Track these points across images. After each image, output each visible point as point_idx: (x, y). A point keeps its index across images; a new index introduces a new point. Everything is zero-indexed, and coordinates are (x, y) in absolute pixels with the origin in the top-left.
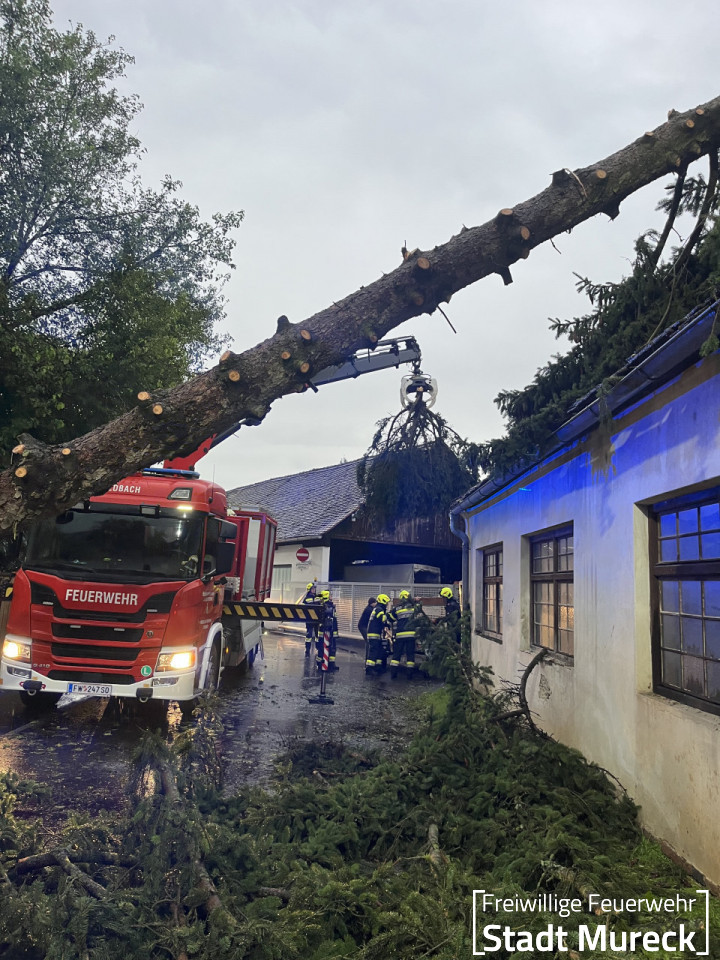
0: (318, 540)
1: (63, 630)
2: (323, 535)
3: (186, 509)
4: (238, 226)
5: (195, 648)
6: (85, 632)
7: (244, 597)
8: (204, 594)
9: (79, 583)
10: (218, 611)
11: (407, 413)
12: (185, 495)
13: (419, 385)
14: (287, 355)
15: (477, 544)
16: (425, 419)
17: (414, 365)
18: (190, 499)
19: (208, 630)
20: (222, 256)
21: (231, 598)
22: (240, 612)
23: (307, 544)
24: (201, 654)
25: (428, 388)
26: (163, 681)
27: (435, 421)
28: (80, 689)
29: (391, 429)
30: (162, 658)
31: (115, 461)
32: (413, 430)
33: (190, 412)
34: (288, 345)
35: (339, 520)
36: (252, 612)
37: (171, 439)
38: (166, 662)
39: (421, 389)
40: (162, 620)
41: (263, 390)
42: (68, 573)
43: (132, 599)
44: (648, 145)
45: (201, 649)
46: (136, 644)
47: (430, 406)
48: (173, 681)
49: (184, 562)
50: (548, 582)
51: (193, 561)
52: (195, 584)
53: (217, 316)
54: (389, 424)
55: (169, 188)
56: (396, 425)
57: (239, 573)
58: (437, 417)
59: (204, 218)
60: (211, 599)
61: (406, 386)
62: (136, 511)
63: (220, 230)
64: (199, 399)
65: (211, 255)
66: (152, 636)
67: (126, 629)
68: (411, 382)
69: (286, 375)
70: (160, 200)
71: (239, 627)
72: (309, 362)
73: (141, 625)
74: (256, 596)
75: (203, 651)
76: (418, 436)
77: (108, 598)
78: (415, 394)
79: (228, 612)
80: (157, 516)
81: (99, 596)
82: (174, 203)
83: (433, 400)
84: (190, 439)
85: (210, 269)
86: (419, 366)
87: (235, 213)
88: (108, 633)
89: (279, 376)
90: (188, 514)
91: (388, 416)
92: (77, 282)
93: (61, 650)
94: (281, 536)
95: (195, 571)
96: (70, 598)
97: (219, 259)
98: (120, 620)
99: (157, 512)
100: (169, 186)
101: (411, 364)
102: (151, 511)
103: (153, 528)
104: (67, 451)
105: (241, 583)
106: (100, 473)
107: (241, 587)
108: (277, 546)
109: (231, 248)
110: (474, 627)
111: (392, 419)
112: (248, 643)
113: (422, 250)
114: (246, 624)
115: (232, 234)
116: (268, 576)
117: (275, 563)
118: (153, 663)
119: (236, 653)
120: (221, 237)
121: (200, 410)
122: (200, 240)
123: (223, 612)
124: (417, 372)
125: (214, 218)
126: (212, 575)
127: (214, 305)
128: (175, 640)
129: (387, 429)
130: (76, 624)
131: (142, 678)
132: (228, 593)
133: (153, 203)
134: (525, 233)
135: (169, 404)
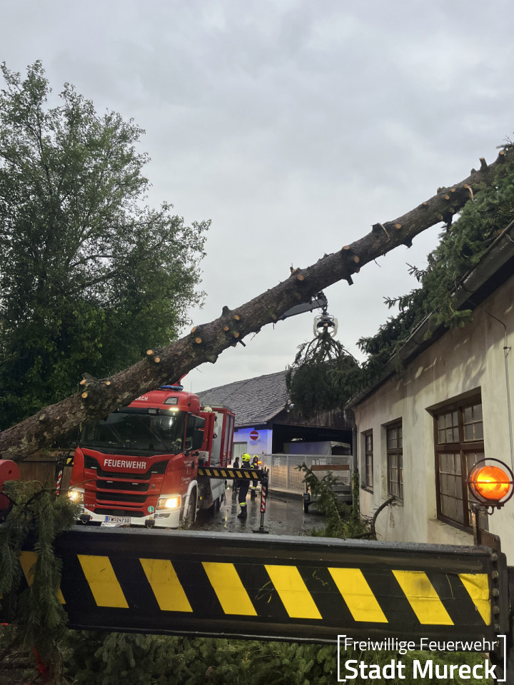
0: (264, 425)
1: (102, 484)
2: (268, 422)
3: (174, 410)
4: (207, 229)
5: (180, 495)
6: (115, 485)
7: (212, 464)
8: (185, 462)
9: (112, 456)
10: (195, 473)
11: (317, 340)
12: (174, 401)
13: (326, 322)
14: (227, 329)
15: (361, 429)
16: (330, 345)
17: (323, 309)
18: (177, 404)
19: (189, 484)
20: (198, 248)
21: (203, 465)
22: (209, 474)
23: (257, 428)
24: (184, 500)
25: (331, 324)
26: (162, 515)
27: (336, 346)
28: (112, 520)
29: (308, 351)
30: (160, 502)
31: (134, 388)
32: (322, 352)
33: (175, 361)
34: (227, 323)
35: (278, 411)
36: (217, 474)
37: (165, 375)
38: (163, 504)
39: (326, 325)
40: (160, 478)
41: (215, 347)
42: (105, 449)
43: (143, 465)
44: (424, 209)
45: (184, 496)
46: (145, 493)
47: (333, 336)
48: (167, 516)
49: (173, 443)
50: (395, 454)
51: (179, 442)
52: (180, 456)
53: (196, 281)
54: (306, 347)
55: (166, 209)
56: (311, 348)
57: (209, 448)
58: (337, 343)
59: (187, 224)
60: (190, 465)
61: (317, 322)
62: (145, 411)
63: (197, 232)
64: (180, 353)
65: (192, 247)
66: (154, 488)
67: (139, 484)
68: (320, 320)
69: (227, 339)
70: (160, 216)
71: (209, 484)
72: (239, 332)
73: (148, 481)
74: (221, 463)
75: (185, 497)
76: (325, 355)
77: (129, 465)
78: (323, 328)
79: (202, 474)
80: (158, 414)
81: (123, 463)
82: (168, 217)
83: (335, 332)
84: (175, 375)
85: (191, 255)
86: (326, 310)
87: (206, 221)
88: (129, 486)
89: (223, 340)
90: (176, 413)
91: (306, 342)
92: (109, 265)
93: (101, 496)
94: (238, 423)
95: (180, 448)
96: (107, 464)
97: (196, 250)
98: (136, 478)
99: (157, 412)
100: (166, 207)
101: (321, 309)
102: (154, 412)
103: (155, 421)
104: (108, 383)
105: (210, 455)
106: (126, 395)
107: (209, 458)
108: (236, 430)
109: (204, 242)
110: (360, 484)
111: (308, 345)
112: (215, 494)
113: (301, 268)
114: (213, 482)
115: (204, 233)
116: (229, 450)
117: (234, 441)
118: (155, 505)
119: (207, 501)
120: (197, 235)
121: (181, 359)
122: (184, 238)
123: (198, 474)
124: (325, 313)
125: (193, 224)
126: (191, 450)
127: (194, 274)
128: (167, 490)
129: (305, 351)
130: (110, 481)
131: (149, 514)
132: (201, 461)
133: (155, 218)
134: (357, 259)
135: (163, 356)
